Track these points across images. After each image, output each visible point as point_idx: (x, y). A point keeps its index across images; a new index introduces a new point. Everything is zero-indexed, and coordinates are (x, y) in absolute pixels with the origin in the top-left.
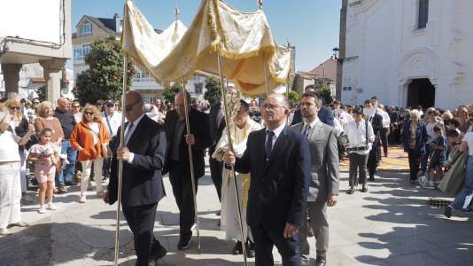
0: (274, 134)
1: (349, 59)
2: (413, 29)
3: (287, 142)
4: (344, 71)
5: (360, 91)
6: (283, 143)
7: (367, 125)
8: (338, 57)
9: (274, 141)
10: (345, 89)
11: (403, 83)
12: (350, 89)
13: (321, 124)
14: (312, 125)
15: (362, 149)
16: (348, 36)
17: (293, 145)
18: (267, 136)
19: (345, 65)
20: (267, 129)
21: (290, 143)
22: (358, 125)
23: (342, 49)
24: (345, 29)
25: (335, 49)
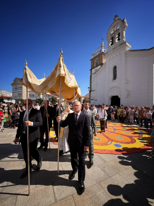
0: (78, 115)
1: (93, 91)
2: (112, 80)
3: (82, 117)
4: (91, 94)
5: (96, 100)
6: (81, 118)
7: (104, 111)
8: (89, 90)
9: (78, 117)
10: (92, 100)
11: (109, 97)
12: (93, 100)
13: (90, 111)
14: (87, 111)
15: (103, 119)
16: (92, 84)
17: (85, 118)
18: (75, 116)
19: (92, 92)
20: (75, 113)
21: (83, 118)
22: (102, 111)
23: (90, 88)
24: (91, 82)
25: (89, 88)
